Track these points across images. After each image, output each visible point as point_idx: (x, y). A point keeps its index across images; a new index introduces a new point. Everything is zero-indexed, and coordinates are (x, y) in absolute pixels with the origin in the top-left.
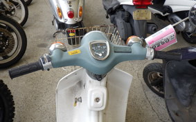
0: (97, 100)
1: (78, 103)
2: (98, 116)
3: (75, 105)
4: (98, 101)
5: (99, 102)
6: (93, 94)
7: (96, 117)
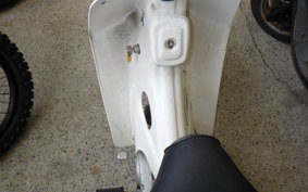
0: (170, 44)
1: (133, 55)
2: (173, 75)
3: (129, 60)
4: (171, 47)
5: (175, 49)
6: (162, 31)
7: (169, 78)
